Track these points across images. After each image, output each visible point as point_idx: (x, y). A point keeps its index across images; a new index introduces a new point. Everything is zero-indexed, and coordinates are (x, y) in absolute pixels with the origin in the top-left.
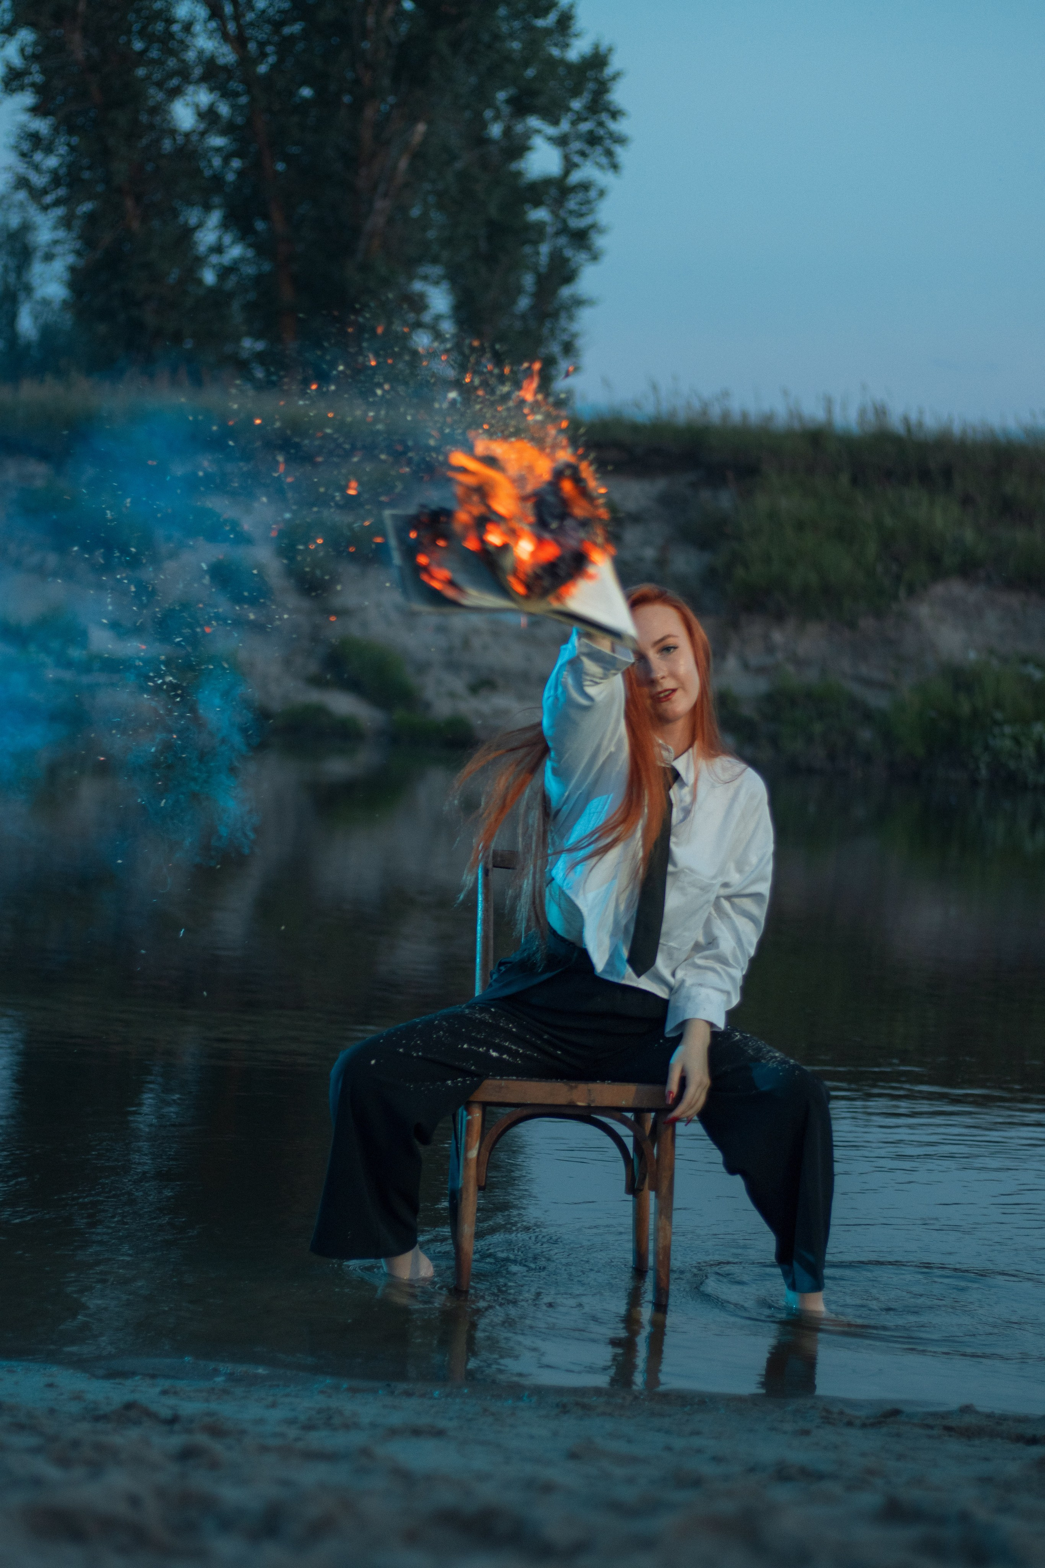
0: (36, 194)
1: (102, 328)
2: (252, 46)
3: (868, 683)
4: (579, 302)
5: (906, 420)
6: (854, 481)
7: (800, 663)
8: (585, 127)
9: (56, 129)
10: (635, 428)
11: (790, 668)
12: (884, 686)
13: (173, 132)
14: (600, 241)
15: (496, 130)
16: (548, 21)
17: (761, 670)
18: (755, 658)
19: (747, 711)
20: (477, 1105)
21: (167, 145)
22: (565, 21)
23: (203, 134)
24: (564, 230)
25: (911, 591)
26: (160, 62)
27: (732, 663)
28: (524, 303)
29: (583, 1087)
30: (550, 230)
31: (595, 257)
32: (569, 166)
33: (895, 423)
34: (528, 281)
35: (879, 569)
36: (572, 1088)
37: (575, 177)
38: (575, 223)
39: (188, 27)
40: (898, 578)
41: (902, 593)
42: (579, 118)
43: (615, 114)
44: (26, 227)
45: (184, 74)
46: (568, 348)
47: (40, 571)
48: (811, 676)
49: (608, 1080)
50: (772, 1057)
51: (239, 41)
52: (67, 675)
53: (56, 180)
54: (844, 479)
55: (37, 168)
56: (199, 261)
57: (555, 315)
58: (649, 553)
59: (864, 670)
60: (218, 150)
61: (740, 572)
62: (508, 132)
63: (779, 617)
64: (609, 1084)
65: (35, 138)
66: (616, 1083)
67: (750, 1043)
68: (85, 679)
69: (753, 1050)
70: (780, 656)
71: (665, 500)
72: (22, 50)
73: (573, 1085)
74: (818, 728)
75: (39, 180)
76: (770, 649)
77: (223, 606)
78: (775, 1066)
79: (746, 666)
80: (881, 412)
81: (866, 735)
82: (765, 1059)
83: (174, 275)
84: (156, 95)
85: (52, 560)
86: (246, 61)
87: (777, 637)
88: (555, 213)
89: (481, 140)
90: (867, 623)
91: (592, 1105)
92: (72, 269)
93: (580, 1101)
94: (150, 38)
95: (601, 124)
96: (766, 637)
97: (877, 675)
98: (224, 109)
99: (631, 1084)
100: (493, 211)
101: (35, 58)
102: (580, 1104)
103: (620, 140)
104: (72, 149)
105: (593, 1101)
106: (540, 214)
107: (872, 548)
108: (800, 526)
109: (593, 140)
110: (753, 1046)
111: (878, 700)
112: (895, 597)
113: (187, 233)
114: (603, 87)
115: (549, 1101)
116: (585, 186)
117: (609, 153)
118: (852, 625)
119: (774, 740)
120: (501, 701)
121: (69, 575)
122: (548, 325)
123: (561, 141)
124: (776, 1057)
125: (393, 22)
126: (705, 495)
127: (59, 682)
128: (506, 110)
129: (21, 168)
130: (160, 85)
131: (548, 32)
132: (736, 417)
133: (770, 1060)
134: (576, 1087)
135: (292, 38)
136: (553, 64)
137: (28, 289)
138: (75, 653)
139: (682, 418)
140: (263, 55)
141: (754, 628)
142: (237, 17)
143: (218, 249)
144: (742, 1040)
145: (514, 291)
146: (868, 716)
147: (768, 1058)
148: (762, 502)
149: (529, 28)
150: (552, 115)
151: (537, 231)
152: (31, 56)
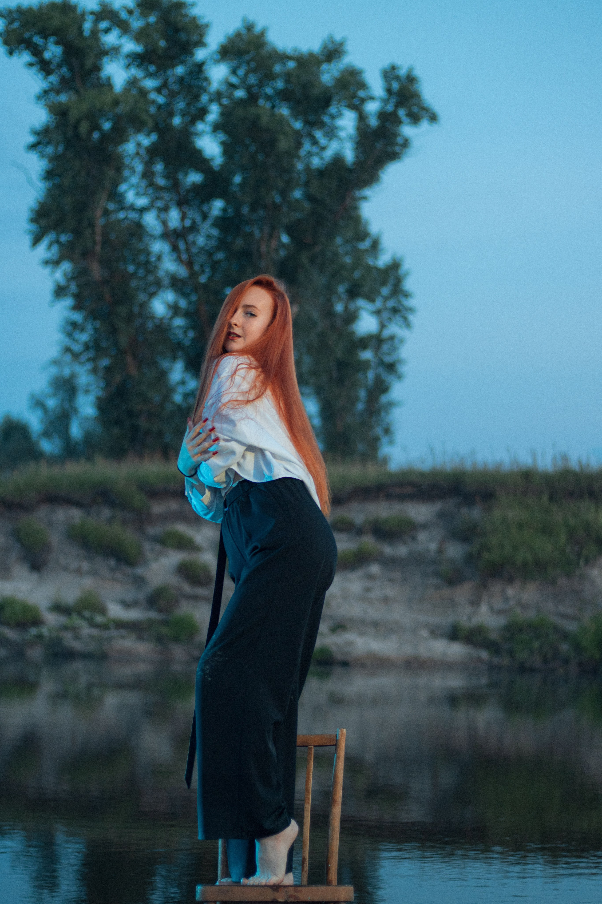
0: (76, 356)
1: (116, 431)
2: (196, 267)
3: (565, 616)
4: (391, 404)
5: (580, 463)
6: (551, 498)
7: (525, 607)
8: (391, 304)
9: (86, 319)
10: (422, 474)
11: (518, 610)
12: (574, 618)
13: (152, 317)
14: (403, 369)
15: (339, 308)
16: (365, 245)
17: (501, 612)
18: (498, 604)
19: (494, 636)
21: (150, 325)
22: (375, 245)
23: (171, 318)
24: (381, 363)
25: (587, 561)
26: (144, 278)
27: (484, 609)
28: (360, 406)
30: (372, 364)
31: (400, 377)
32: (382, 326)
33: (574, 465)
34: (362, 394)
35: (568, 549)
37: (386, 333)
38: (388, 359)
39: (159, 257)
40: (579, 555)
41: (582, 562)
42: (386, 299)
43: (407, 295)
44: (73, 376)
45: (158, 284)
46: (387, 431)
47: (79, 572)
48: (531, 614)
51: (189, 264)
52: (95, 632)
53: (87, 347)
54: (545, 498)
55: (76, 341)
56: (171, 390)
57: (378, 412)
58: (433, 546)
59: (562, 609)
60: (179, 327)
61: (486, 555)
62: (346, 309)
63: (510, 580)
65: (74, 325)
68: (106, 634)
70: (512, 603)
71: (441, 515)
72: (65, 275)
74: (536, 644)
75: (77, 348)
76: (506, 599)
77: (187, 588)
79: (492, 610)
80: (565, 458)
81: (564, 647)
83: (157, 398)
84: (142, 297)
85: (85, 566)
86: (193, 275)
87: (510, 592)
88: (376, 354)
89: (329, 313)
90: (562, 582)
91: (288, 901)
92: (98, 398)
94: (139, 265)
95: (400, 302)
96: (503, 593)
97: (570, 612)
98: (183, 304)
100: (339, 354)
101: (72, 278)
103: (411, 310)
104: (96, 330)
106: (367, 355)
107: (563, 538)
108: (520, 526)
109: (395, 311)
111: (571, 627)
112: (578, 565)
113: (163, 375)
114: (398, 282)
116: (392, 338)
117: (405, 319)
118: (553, 582)
119: (511, 653)
120: (349, 636)
121: (95, 573)
122: (374, 419)
123: (378, 313)
125: (277, 250)
126: (464, 511)
127: (92, 637)
128: (344, 297)
129: (67, 341)
130: (145, 290)
131: (365, 251)
132: (480, 466)
135: (219, 262)
136: (369, 269)
137: (76, 411)
138: (99, 619)
139: (449, 467)
140: (202, 271)
141: (496, 587)
142: (188, 250)
143: (183, 382)
145: (354, 400)
146: (565, 636)
148: (497, 514)
149: (356, 249)
150: (371, 298)
151: (365, 365)
152: (70, 278)
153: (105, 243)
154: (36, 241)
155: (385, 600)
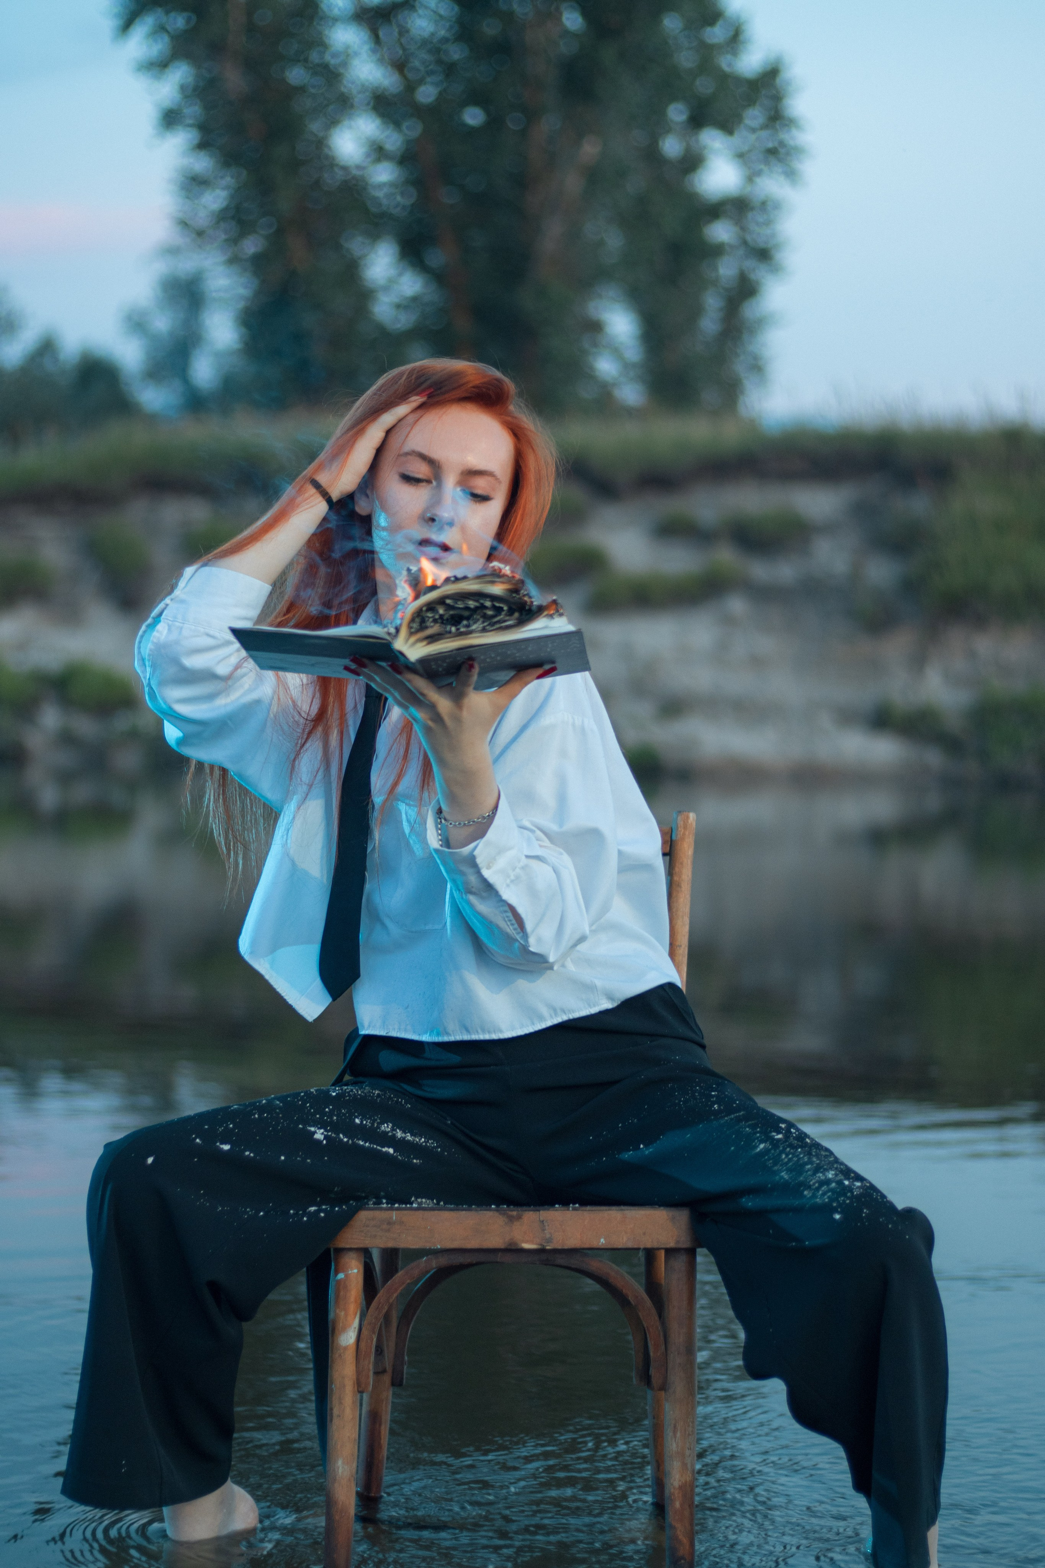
4: (763, 320)
7: (1005, 672)
8: (763, 141)
11: (994, 677)
15: (672, 147)
16: (718, 33)
17: (964, 680)
18: (959, 666)
19: (950, 725)
20: (352, 1255)
22: (737, 34)
23: (370, 167)
24: (746, 246)
27: (932, 676)
28: (708, 324)
29: (530, 1217)
30: (731, 249)
31: (777, 270)
32: (750, 179)
34: (712, 302)
36: (511, 1219)
37: (756, 194)
38: (757, 240)
39: (345, 59)
42: (756, 132)
43: (791, 125)
44: (200, 278)
45: (344, 102)
46: (755, 367)
48: (1016, 686)
49: (574, 1203)
50: (822, 1183)
57: (738, 335)
58: (841, 565)
60: (384, 185)
61: (935, 580)
62: (685, 148)
63: (981, 623)
64: (574, 1209)
65: (199, 179)
66: (589, 1208)
67: (784, 1156)
69: (790, 1170)
70: (983, 663)
71: (854, 509)
72: (180, 87)
73: (515, 1213)
74: (1025, 736)
75: (201, 221)
76: (973, 658)
78: (827, 1200)
79: (949, 678)
82: (809, 1187)
84: (314, 127)
86: (410, 87)
87: (981, 646)
88: (737, 230)
89: (652, 157)
91: (548, 1248)
92: (246, 313)
93: (527, 1242)
95: (779, 137)
96: (968, 646)
98: (392, 141)
99: (614, 1208)
100: (670, 229)
101: (194, 94)
102: (526, 1246)
103: (798, 151)
105: (549, 1241)
106: (721, 231)
108: (999, 528)
109: (771, 153)
110: (790, 1160)
113: (351, 266)
115: (473, 1244)
116: (763, 202)
119: (982, 753)
122: (732, 346)
123: (741, 156)
124: (828, 1182)
126: (896, 500)
131: (719, 45)
133: (818, 1189)
134: (519, 1218)
135: (455, 65)
136: (726, 80)
137: (201, 339)
141: (954, 637)
144: (770, 1150)
145: (696, 312)
147: (814, 1184)
148: (957, 505)
149: (700, 41)
150: (727, 126)
151: (717, 251)
152: (191, 93)
153: (251, 28)
154: (127, 24)
155: (757, 662)
